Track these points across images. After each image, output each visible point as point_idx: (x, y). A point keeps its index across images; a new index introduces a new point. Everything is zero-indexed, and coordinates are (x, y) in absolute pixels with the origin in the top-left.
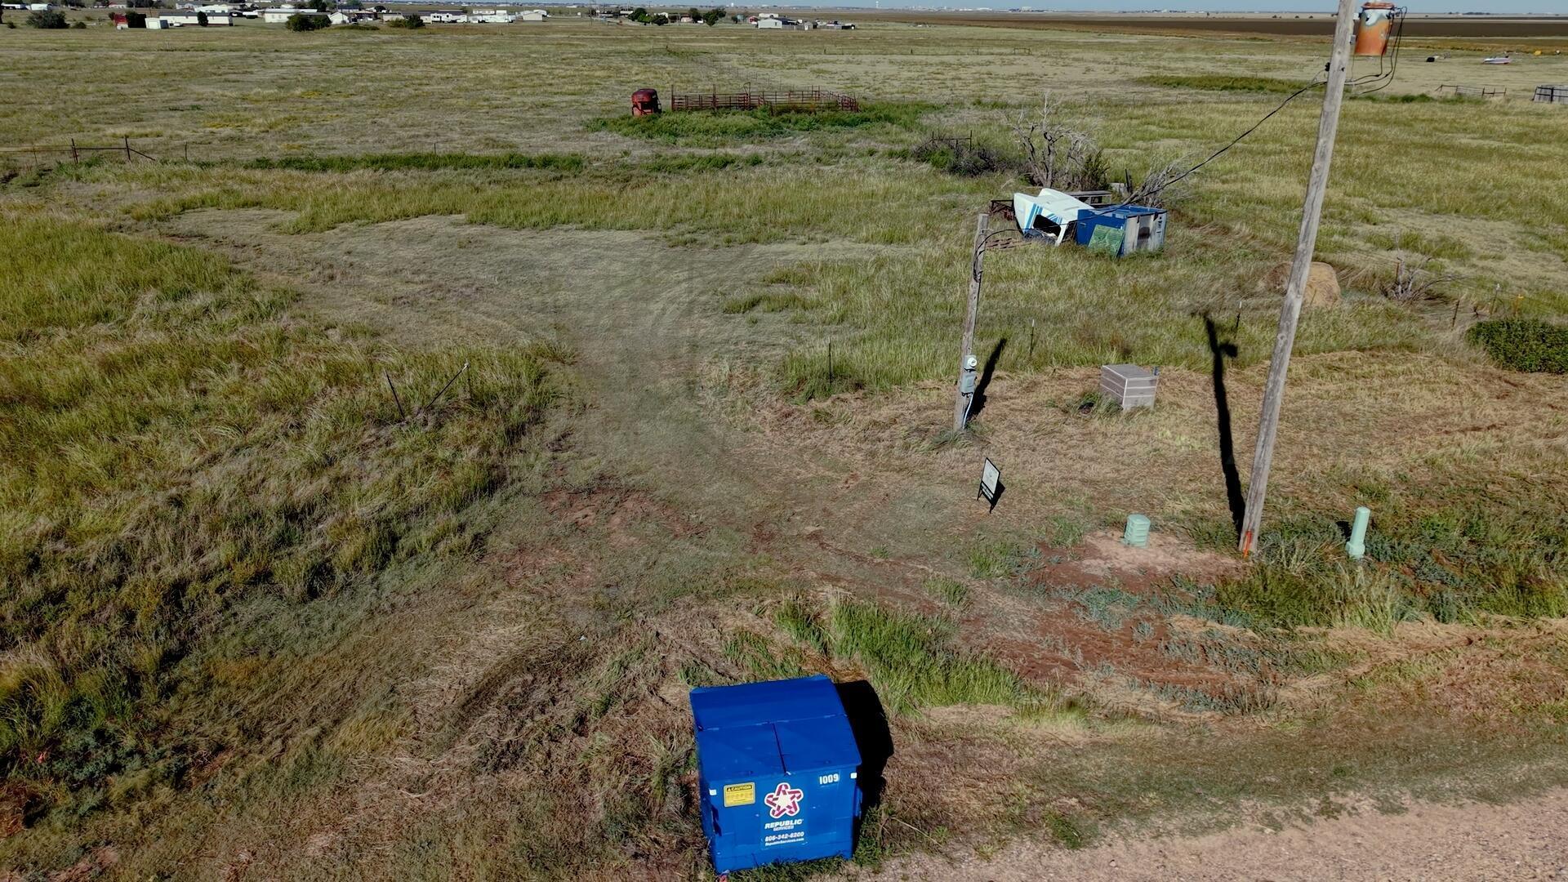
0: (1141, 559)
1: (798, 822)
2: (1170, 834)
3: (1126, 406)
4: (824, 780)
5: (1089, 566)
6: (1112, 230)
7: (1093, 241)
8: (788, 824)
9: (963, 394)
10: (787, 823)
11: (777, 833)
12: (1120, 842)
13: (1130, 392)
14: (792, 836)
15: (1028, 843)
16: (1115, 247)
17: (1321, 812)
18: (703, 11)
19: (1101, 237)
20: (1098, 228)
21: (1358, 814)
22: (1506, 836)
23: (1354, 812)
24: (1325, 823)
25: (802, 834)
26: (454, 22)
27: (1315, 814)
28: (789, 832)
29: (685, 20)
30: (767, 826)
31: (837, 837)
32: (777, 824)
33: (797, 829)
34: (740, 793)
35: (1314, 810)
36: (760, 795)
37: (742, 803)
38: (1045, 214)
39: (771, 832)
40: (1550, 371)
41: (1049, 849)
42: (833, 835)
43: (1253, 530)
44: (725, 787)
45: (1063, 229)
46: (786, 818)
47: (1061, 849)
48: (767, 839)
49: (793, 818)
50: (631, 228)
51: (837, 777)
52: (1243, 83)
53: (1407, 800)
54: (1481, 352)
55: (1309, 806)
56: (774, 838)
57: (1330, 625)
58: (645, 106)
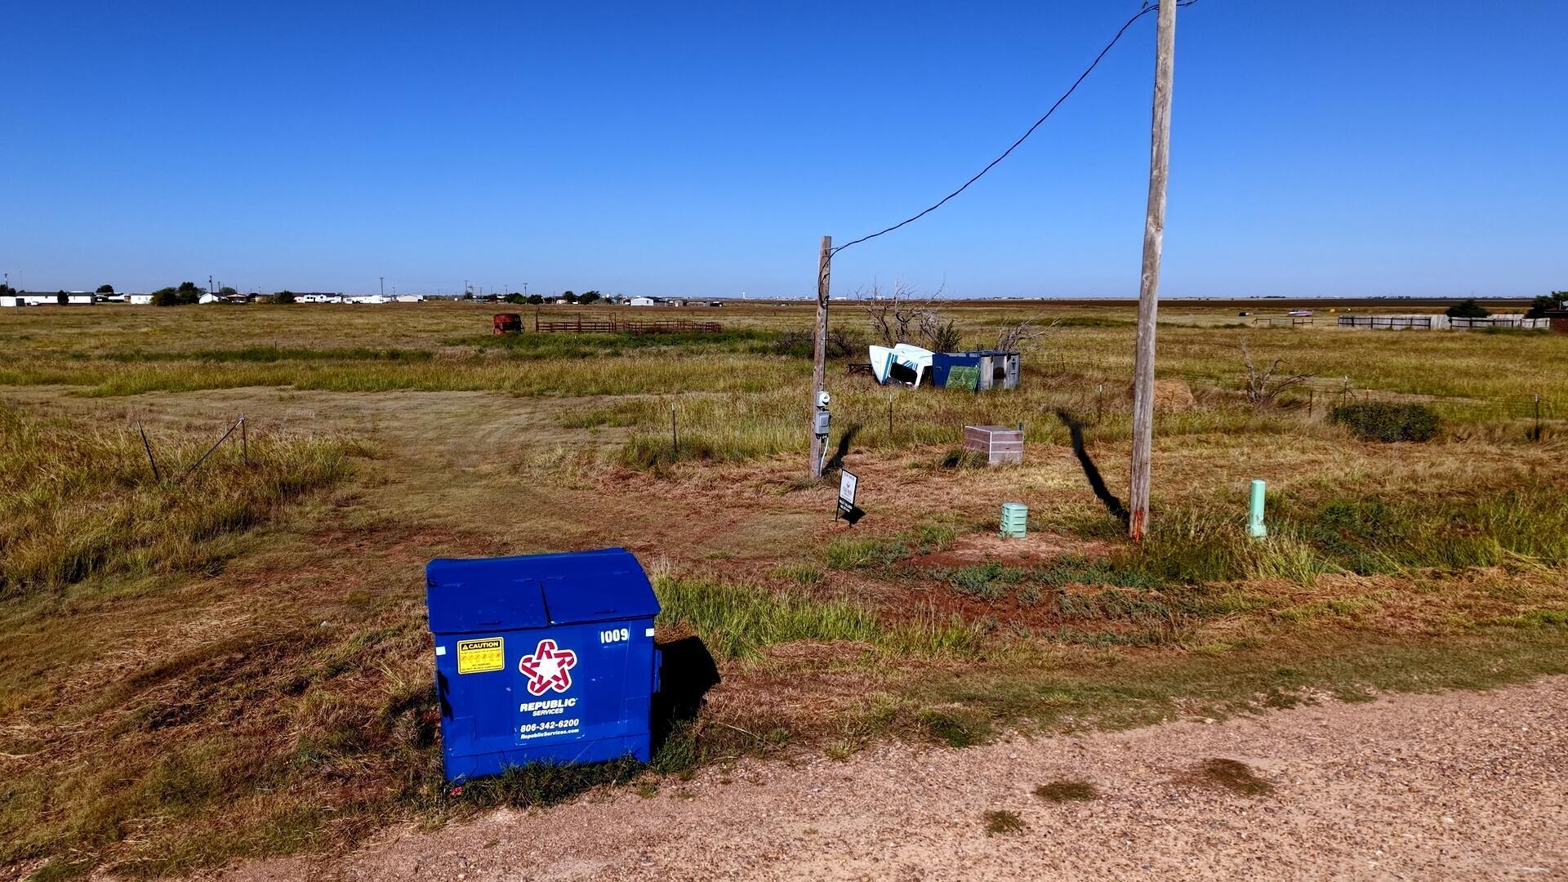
0: (1022, 547)
1: (570, 702)
2: (1084, 729)
3: (993, 461)
4: (609, 637)
5: (961, 555)
6: (967, 370)
7: (950, 381)
8: (556, 706)
9: (818, 436)
10: (554, 703)
11: (539, 720)
12: (1021, 739)
13: (995, 447)
14: (561, 724)
15: (899, 744)
16: (972, 384)
17: (1272, 704)
18: (578, 293)
19: (958, 377)
20: (953, 369)
21: (1317, 704)
22: (1502, 711)
23: (1311, 702)
24: (1278, 712)
25: (576, 722)
26: (329, 302)
27: (1265, 706)
28: (556, 718)
29: (560, 302)
30: (524, 707)
31: (630, 727)
32: (538, 704)
33: (568, 713)
34: (482, 652)
35: (1262, 703)
36: (511, 657)
37: (485, 669)
38: (900, 362)
39: (528, 718)
40: (1412, 440)
41: (926, 747)
42: (622, 725)
43: (1142, 508)
44: (460, 643)
45: (920, 372)
46: (551, 695)
47: (943, 747)
48: (523, 728)
49: (563, 697)
50: (475, 389)
51: (625, 634)
52: (1081, 321)
53: (1372, 691)
54: (1342, 427)
55: (1255, 699)
56: (534, 727)
57: (1244, 577)
58: (506, 327)
